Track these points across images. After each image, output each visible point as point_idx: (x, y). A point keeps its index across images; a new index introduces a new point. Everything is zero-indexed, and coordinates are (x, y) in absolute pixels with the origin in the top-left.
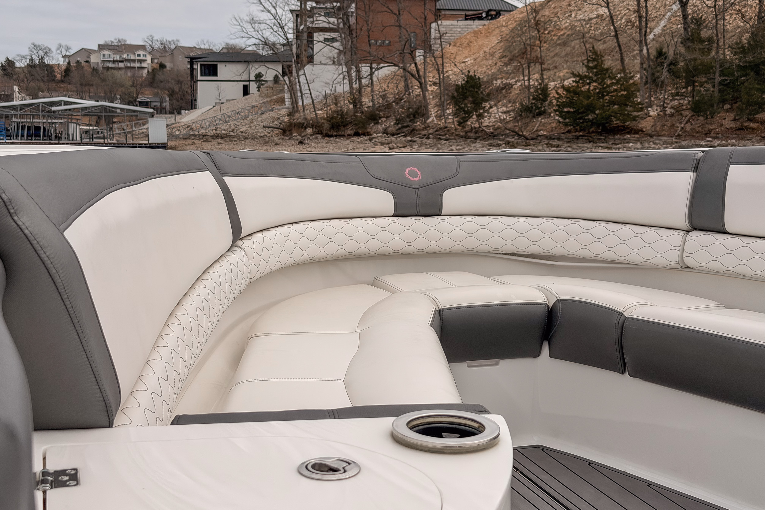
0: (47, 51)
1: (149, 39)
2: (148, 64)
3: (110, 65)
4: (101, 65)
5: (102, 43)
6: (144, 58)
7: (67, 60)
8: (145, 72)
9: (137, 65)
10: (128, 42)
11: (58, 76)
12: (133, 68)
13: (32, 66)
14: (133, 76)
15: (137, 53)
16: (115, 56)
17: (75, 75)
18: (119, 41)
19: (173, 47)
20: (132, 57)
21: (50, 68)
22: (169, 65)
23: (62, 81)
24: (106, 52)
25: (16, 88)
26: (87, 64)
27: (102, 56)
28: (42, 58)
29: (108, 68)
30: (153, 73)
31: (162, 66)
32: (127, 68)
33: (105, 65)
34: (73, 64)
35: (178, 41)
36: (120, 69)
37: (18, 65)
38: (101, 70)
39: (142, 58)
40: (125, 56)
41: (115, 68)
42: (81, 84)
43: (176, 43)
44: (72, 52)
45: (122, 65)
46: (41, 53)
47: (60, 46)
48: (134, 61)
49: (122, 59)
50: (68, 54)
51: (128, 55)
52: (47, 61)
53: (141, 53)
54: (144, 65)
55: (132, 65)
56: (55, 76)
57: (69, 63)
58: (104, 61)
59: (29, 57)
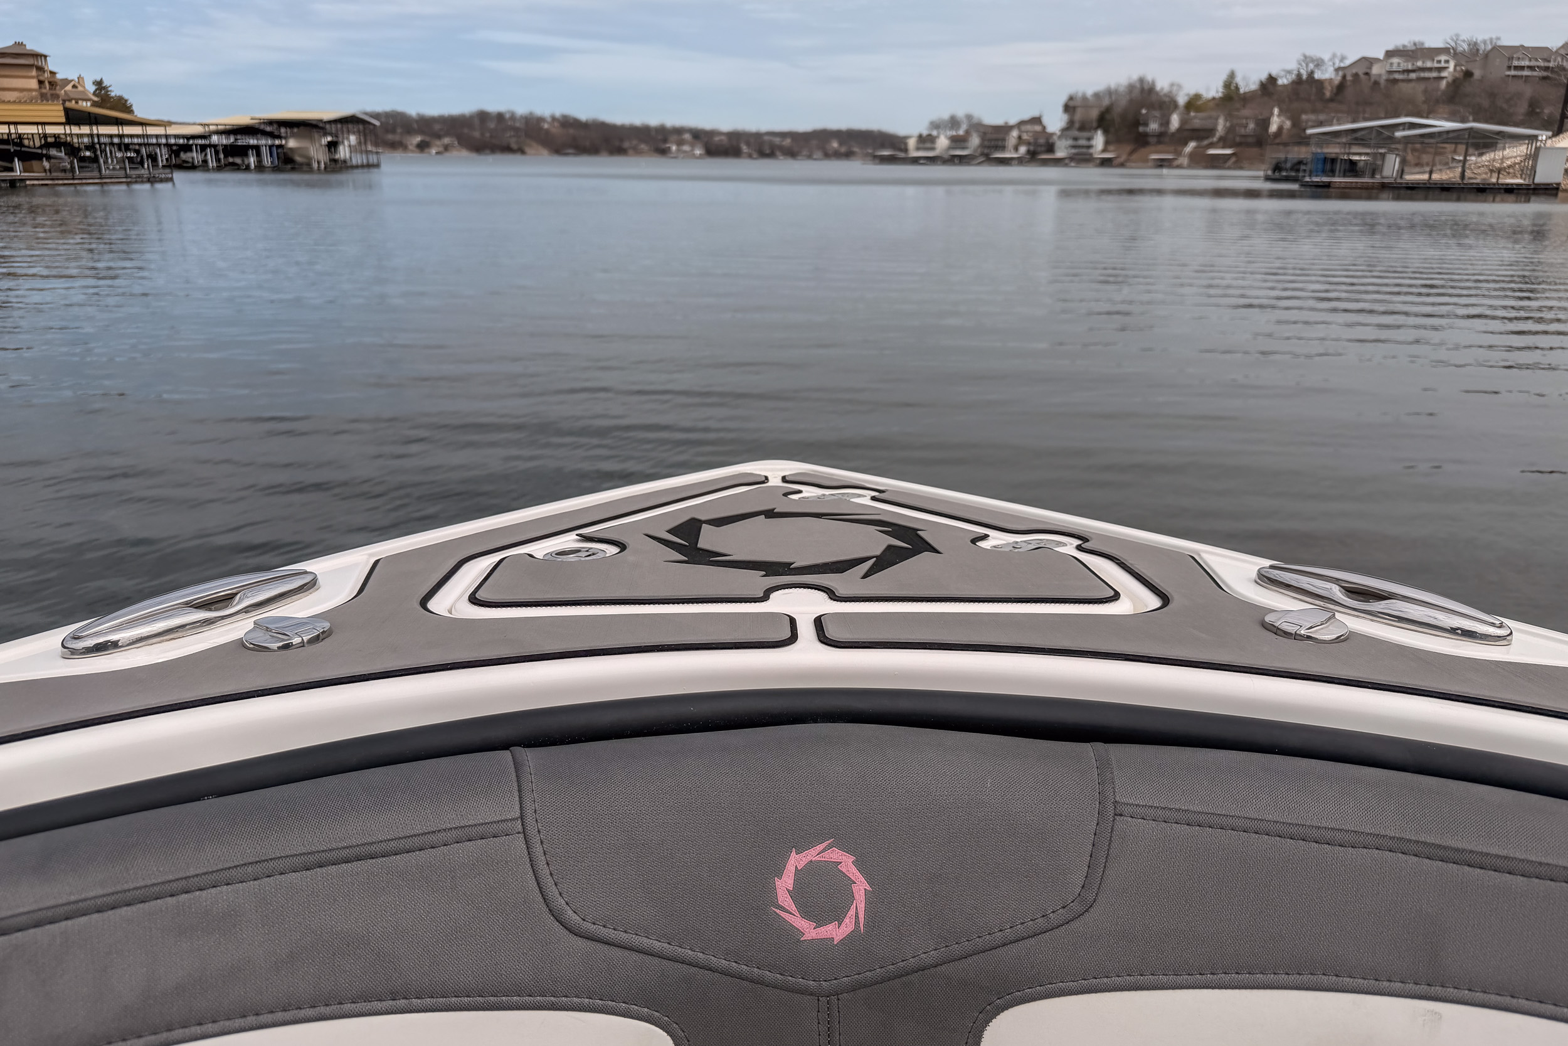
0: (1319, 63)
1: (1452, 40)
2: (1449, 73)
3: (1397, 76)
4: (1384, 77)
5: (1391, 47)
6: (1446, 65)
7: (1341, 73)
8: (1443, 84)
9: (1434, 74)
10: (1427, 45)
11: (1328, 94)
12: (1428, 79)
13: (1298, 81)
14: (1425, 91)
15: (1439, 58)
16: (1405, 64)
17: (1349, 92)
18: (1415, 44)
19: (1489, 47)
20: (1429, 64)
21: (1320, 83)
22: (1477, 74)
23: (1332, 100)
24: (1395, 60)
25: (1276, 111)
26: (1367, 77)
27: (1388, 65)
28: (1312, 72)
29: (1395, 81)
30: (1455, 84)
31: (1468, 74)
32: (1419, 79)
33: (1392, 77)
34: (1349, 78)
35: (1498, 39)
36: (1410, 81)
37: (1280, 82)
38: (1382, 81)
39: (1443, 65)
40: (1419, 64)
41: (1403, 81)
42: (1357, 103)
43: (1494, 41)
44: (1347, 62)
45: (1413, 76)
46: (1311, 66)
47: (1334, 56)
48: (1430, 69)
49: (1414, 67)
50: (1342, 65)
51: (1423, 62)
52: (1318, 75)
53: (1443, 58)
54: (1444, 74)
55: (1427, 75)
56: (1324, 94)
57: (1344, 77)
58: (1390, 72)
59: (1295, 72)
